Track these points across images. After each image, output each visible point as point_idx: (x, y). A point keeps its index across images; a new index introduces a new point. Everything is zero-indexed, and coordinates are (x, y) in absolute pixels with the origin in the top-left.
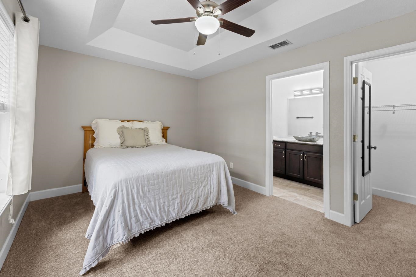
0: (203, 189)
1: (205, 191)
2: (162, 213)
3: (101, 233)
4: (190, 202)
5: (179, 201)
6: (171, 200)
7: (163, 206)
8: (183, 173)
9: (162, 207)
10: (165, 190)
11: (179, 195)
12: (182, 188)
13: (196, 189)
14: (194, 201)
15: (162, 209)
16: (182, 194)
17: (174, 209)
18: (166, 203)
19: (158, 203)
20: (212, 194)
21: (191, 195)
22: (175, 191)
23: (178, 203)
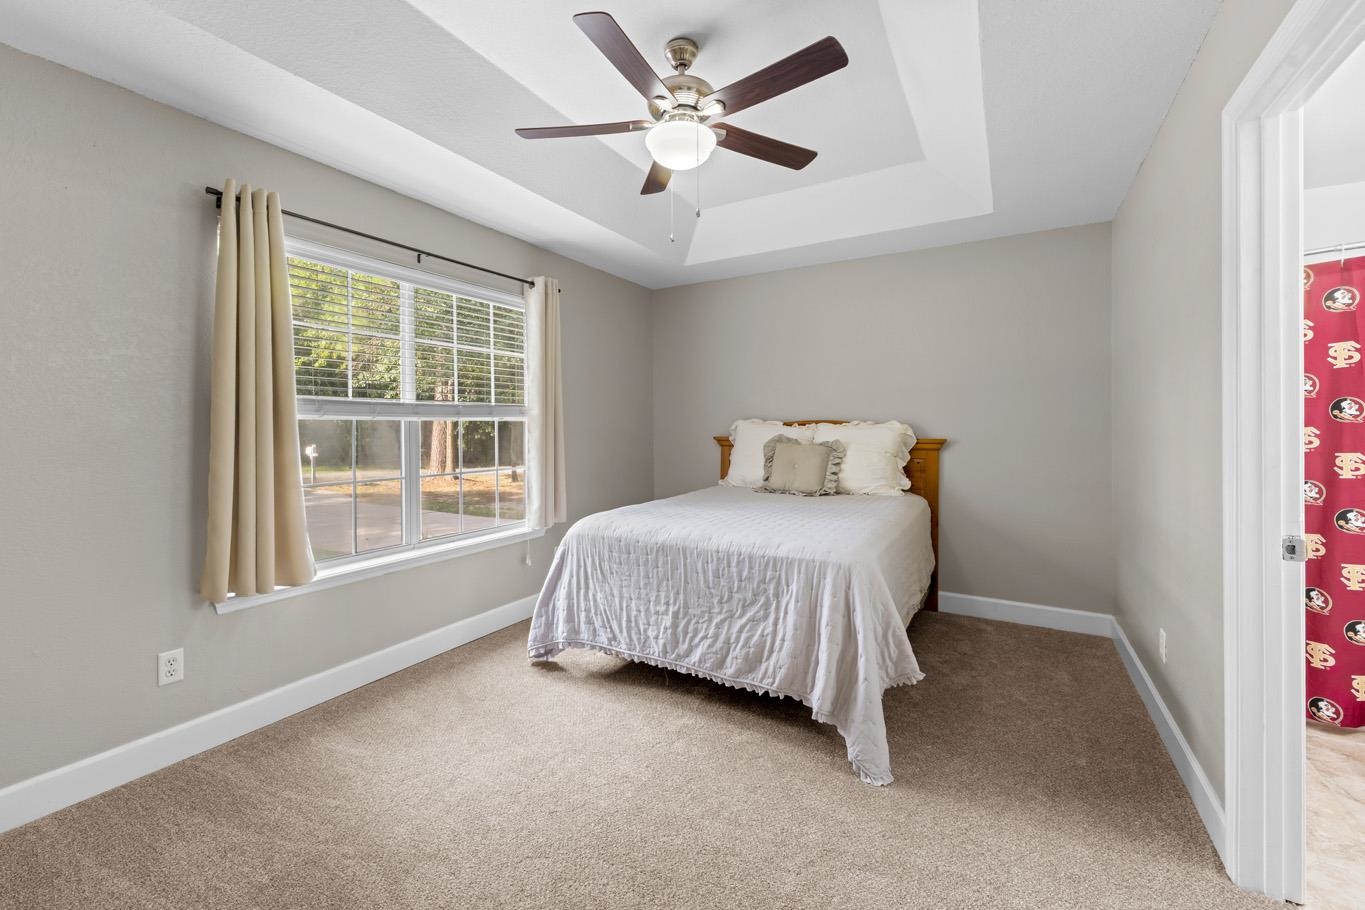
0: (746, 624)
1: (753, 636)
2: (633, 632)
3: (543, 610)
4: (700, 642)
5: (668, 624)
6: (653, 611)
7: (636, 616)
8: (685, 558)
9: (633, 619)
10: (642, 585)
11: (672, 609)
12: (681, 596)
13: (723, 616)
14: (710, 646)
15: (633, 624)
16: (679, 609)
17: (657, 638)
18: (643, 614)
19: (627, 607)
20: (775, 655)
21: (705, 626)
22: (663, 594)
23: (666, 629)
